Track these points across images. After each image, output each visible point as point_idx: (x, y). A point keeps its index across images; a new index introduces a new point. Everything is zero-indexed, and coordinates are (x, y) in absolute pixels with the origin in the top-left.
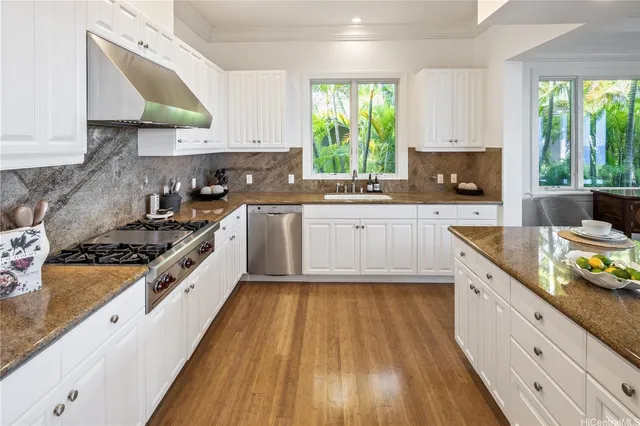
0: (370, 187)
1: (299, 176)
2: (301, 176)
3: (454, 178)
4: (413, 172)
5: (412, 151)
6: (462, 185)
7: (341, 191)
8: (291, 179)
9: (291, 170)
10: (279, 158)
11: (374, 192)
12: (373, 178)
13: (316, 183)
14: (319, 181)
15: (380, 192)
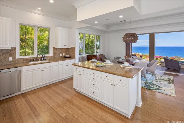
0: (42, 59)
1: (14, 58)
2: (15, 57)
3: (64, 54)
4: (54, 53)
5: (54, 48)
6: (66, 56)
7: (33, 61)
8: (11, 59)
9: (11, 56)
10: (5, 51)
11: (44, 60)
12: (43, 56)
13: (22, 59)
14: (23, 59)
15: (46, 60)
